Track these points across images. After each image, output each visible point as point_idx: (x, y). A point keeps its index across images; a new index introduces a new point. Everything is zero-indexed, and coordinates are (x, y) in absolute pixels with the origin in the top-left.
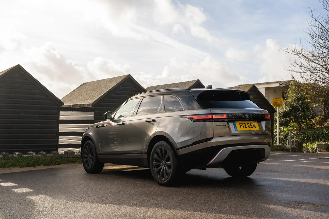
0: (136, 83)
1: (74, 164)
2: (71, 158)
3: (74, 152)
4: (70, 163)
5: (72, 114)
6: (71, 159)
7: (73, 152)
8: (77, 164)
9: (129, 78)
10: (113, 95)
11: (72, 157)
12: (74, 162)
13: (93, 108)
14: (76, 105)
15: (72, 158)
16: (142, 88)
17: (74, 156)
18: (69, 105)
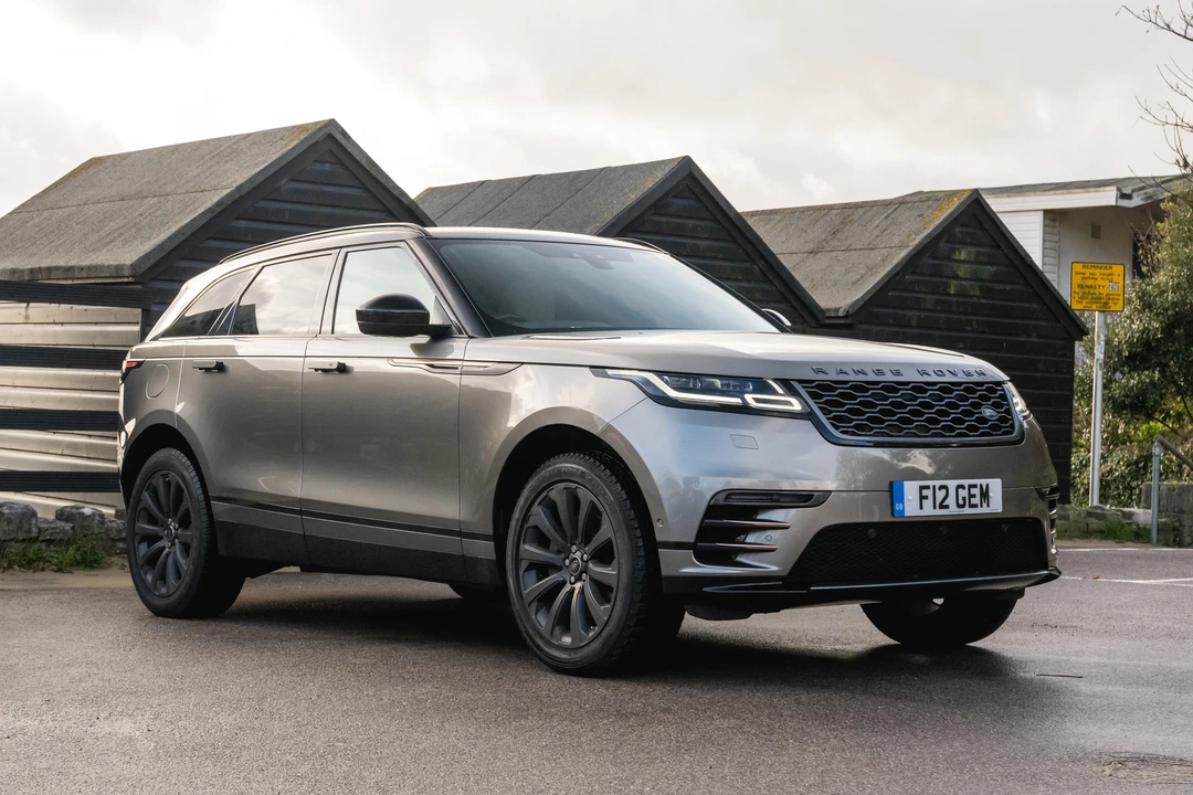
0: (363, 168)
1: (30, 575)
2: (17, 541)
3: (34, 514)
4: (10, 566)
5: (27, 317)
6: (14, 548)
7: (29, 513)
8: (48, 575)
9: (330, 137)
10: (243, 224)
11: (21, 536)
12: (30, 563)
13: (139, 287)
14: (49, 269)
15: (23, 541)
16: (396, 193)
17: (34, 530)
18: (14, 271)
